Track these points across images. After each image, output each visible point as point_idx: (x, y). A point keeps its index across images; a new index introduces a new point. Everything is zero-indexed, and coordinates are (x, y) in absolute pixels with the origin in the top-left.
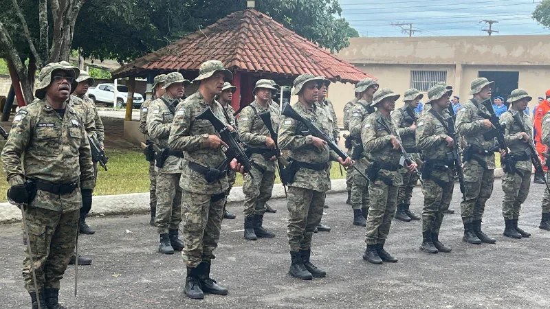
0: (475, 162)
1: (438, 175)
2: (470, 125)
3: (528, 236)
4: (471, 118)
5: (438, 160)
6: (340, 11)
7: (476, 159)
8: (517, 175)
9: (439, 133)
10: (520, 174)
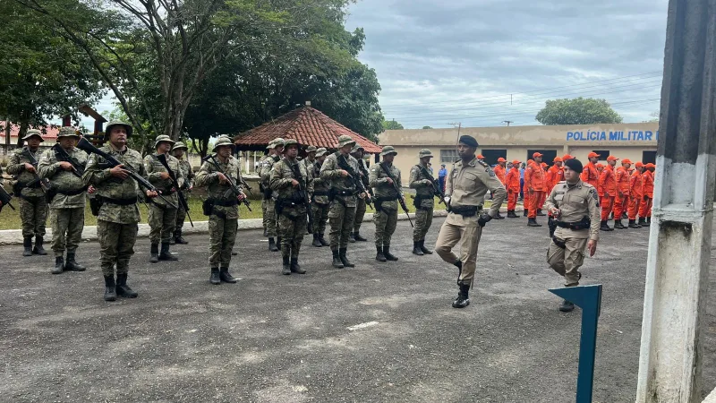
0: (336, 202)
1: (287, 210)
2: (330, 172)
3: (396, 259)
4: (333, 168)
5: (287, 199)
6: (380, 109)
7: (337, 199)
8: (382, 212)
9: (286, 177)
10: (385, 211)
